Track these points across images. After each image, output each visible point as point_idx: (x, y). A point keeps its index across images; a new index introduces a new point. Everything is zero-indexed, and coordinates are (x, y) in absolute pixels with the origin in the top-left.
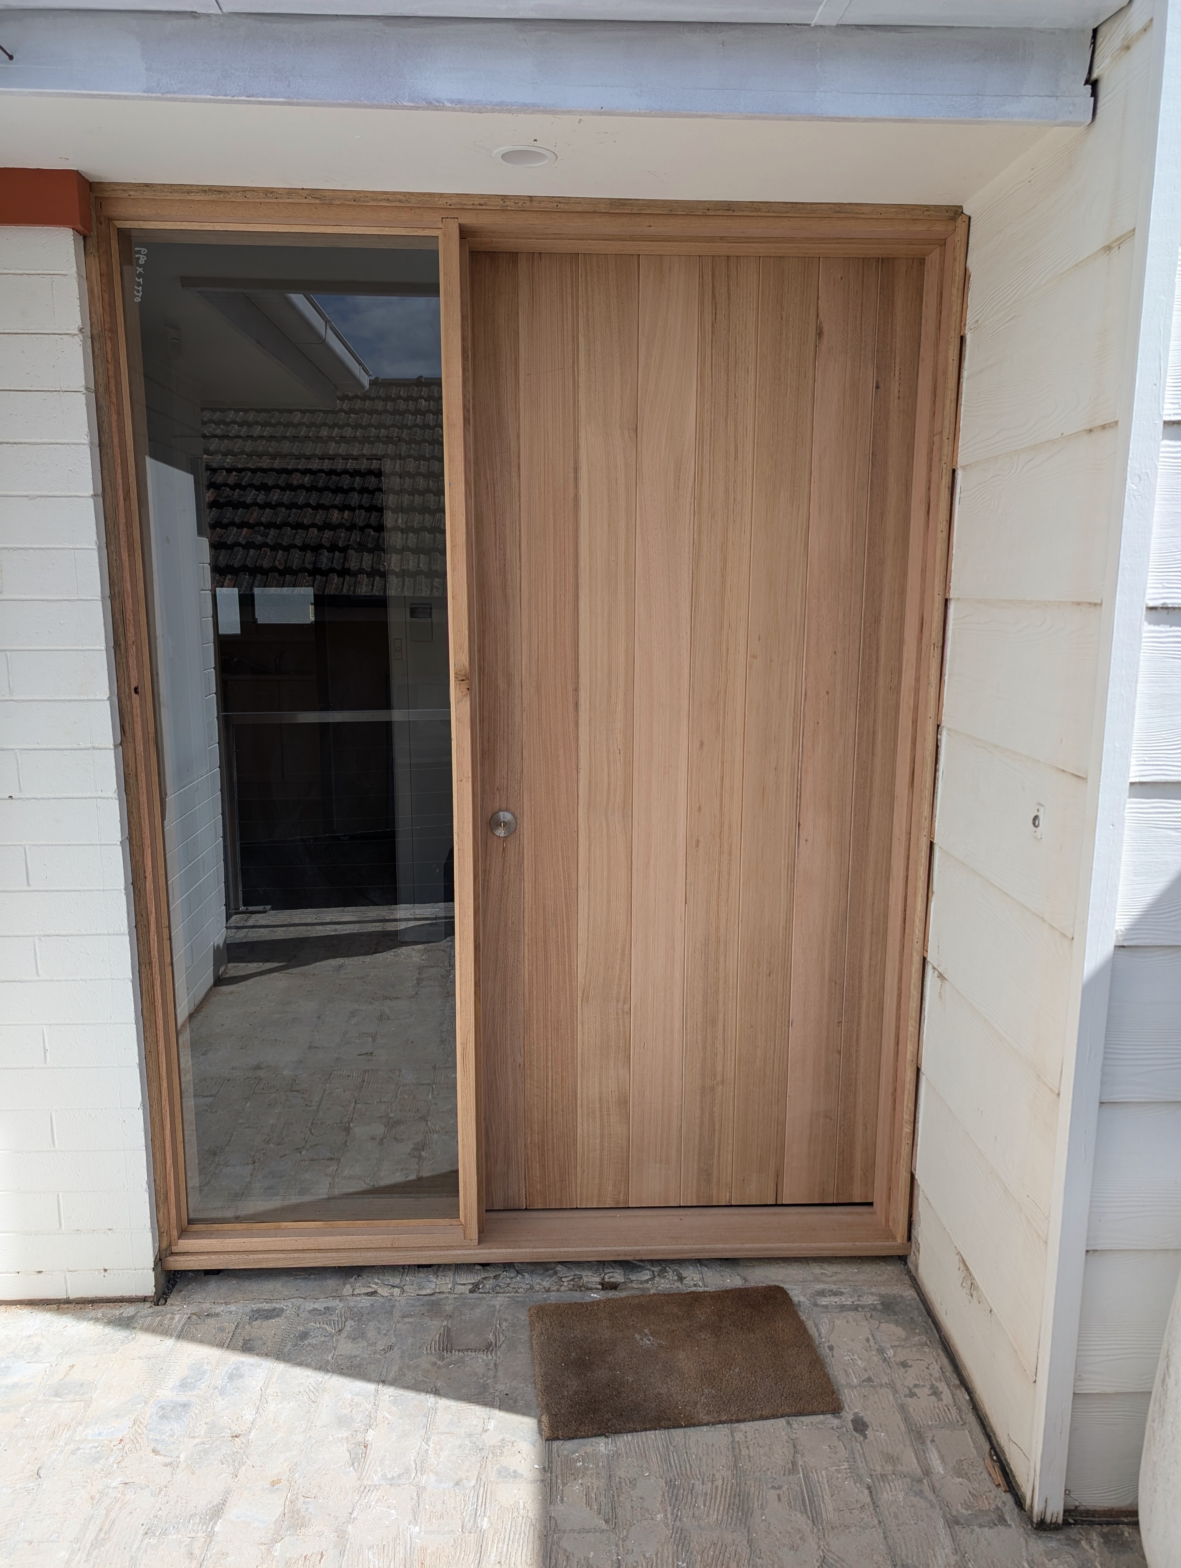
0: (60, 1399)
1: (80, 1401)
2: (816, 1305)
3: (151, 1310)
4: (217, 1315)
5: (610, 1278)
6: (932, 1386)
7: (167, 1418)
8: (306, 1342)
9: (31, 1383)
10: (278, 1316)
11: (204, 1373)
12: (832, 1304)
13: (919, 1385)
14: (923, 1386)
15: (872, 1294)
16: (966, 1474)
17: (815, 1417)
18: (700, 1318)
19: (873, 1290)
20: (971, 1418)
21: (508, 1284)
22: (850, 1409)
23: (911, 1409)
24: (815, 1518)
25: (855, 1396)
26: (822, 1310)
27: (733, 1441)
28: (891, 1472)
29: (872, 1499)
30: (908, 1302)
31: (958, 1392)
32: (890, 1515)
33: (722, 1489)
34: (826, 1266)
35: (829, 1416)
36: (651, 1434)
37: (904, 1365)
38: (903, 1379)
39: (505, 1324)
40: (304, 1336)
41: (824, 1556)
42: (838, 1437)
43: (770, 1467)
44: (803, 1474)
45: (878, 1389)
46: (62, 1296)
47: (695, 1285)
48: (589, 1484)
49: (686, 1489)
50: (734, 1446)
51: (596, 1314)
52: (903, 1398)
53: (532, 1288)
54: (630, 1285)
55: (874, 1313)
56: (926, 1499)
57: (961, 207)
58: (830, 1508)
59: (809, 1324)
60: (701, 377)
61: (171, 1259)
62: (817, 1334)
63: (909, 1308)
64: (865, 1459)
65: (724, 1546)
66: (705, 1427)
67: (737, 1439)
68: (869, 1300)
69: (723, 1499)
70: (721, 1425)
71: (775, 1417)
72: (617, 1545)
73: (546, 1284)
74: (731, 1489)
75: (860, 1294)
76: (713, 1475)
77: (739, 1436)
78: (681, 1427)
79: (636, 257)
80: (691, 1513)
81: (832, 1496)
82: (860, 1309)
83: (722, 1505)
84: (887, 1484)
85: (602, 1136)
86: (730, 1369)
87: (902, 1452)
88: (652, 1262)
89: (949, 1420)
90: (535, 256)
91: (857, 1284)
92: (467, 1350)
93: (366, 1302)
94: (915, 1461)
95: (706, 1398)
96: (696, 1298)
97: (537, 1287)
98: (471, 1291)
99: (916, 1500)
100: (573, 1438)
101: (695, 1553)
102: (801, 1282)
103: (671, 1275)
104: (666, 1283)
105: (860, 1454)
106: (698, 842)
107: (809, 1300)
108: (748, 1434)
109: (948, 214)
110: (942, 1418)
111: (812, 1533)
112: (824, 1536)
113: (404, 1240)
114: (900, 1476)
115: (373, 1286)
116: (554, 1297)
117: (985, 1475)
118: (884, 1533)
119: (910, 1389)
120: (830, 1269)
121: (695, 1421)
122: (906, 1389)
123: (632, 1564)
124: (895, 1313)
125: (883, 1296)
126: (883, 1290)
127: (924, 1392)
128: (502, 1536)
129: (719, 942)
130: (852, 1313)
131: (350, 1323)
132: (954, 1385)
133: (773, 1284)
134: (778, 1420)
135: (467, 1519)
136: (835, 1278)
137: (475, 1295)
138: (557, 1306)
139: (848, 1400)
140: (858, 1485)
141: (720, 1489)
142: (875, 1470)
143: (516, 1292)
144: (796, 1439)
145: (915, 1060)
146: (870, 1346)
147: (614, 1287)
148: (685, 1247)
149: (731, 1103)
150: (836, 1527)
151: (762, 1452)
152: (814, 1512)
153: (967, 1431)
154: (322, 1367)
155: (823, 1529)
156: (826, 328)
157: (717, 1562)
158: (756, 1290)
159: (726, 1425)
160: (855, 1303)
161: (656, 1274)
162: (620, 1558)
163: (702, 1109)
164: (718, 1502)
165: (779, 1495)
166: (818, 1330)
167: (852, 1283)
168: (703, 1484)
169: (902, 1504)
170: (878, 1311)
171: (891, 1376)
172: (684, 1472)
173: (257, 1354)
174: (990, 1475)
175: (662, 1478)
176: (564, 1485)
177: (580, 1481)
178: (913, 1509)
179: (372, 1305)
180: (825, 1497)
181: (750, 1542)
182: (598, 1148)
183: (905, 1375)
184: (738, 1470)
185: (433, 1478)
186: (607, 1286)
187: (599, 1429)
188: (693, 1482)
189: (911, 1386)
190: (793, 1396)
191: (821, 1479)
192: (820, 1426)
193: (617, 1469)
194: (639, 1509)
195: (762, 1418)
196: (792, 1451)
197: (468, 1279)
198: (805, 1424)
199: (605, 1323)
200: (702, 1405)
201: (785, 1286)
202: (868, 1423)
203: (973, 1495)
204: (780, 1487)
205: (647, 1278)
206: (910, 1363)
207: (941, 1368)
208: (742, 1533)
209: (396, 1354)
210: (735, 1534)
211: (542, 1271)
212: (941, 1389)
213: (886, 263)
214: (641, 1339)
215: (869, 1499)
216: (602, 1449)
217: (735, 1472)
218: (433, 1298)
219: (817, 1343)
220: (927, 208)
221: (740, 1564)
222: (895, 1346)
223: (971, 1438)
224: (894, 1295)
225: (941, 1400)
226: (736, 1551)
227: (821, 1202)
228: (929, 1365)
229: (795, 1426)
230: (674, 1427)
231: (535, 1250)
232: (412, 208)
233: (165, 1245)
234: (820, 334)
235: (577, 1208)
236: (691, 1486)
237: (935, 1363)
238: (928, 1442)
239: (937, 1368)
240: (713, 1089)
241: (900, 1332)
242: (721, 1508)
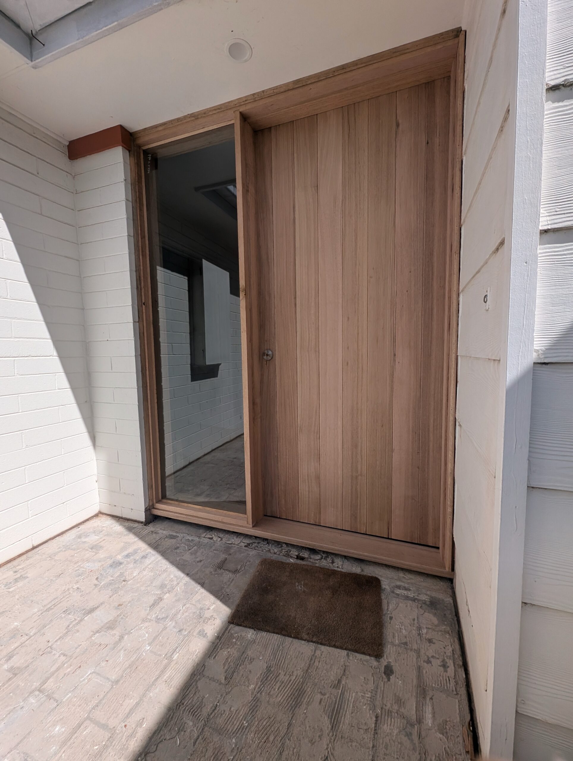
0: (91, 550)
1: (95, 553)
2: (393, 592)
3: (142, 528)
4: (158, 533)
5: (302, 554)
6: (443, 661)
8: (176, 551)
9: (89, 542)
10: (175, 538)
11: (136, 553)
12: (402, 595)
13: (435, 657)
14: (438, 659)
15: (426, 595)
16: (447, 733)
17: (364, 656)
18: (330, 583)
19: (428, 593)
20: (463, 691)
21: (261, 547)
22: (387, 658)
23: (424, 672)
24: (334, 725)
25: (393, 651)
26: (395, 596)
27: (313, 655)
28: (395, 711)
29: (375, 727)
30: (446, 605)
31: (460, 670)
32: (382, 744)
33: (293, 682)
34: (407, 573)
35: (372, 658)
36: (276, 636)
37: (430, 641)
38: (426, 650)
39: (248, 563)
40: (177, 548)
41: (327, 757)
42: (372, 674)
43: (325, 679)
44: (342, 691)
45: (409, 651)
46: (121, 516)
47: (338, 567)
48: (232, 653)
49: (275, 674)
50: (313, 658)
51: (286, 569)
52: (422, 662)
53: (269, 551)
54: (309, 560)
55: (423, 605)
56: (412, 741)
57: (461, 27)
58: (347, 722)
59: (384, 602)
60: (344, 159)
61: (153, 510)
62: (386, 608)
63: (445, 608)
64: (383, 696)
65: (274, 721)
66: (304, 641)
67: (316, 654)
68: (424, 597)
69: (290, 689)
70: (312, 643)
71: (341, 648)
72: (222, 695)
73: (276, 551)
74: (297, 685)
75: (420, 592)
76: (293, 672)
77: (318, 653)
78: (291, 637)
79: (316, 116)
80: (268, 691)
81: (352, 713)
82: (416, 601)
83: (287, 693)
84: (389, 719)
85: (309, 491)
86: (331, 614)
87: (408, 699)
88: (324, 552)
89: (447, 687)
90: (278, 126)
91: (420, 587)
92: (226, 570)
93: (206, 541)
94: (414, 709)
95: (311, 625)
96: (335, 573)
97: (272, 551)
98: (245, 546)
99: (405, 739)
100: (240, 625)
101: (256, 719)
102: (390, 578)
103: (329, 560)
104: (325, 563)
105: (381, 690)
107: (391, 589)
108: (324, 653)
109: (454, 34)
110: (442, 685)
111: (328, 735)
112: (334, 740)
113: (226, 520)
114: (401, 716)
115: (213, 536)
116: (274, 557)
117: (460, 739)
118: (373, 757)
119: (428, 658)
120: (409, 576)
121: (299, 636)
122: (426, 657)
123: (221, 711)
124: (436, 609)
125: (432, 598)
126: (434, 594)
127: (436, 663)
128: (177, 667)
129: (358, 409)
130: (410, 602)
131: (196, 547)
132: (458, 665)
133: (374, 575)
134: (343, 651)
135: (170, 651)
136: (409, 581)
137: (246, 548)
138: (272, 561)
139: (388, 652)
140: (371, 712)
141: (292, 682)
142: (386, 705)
143: (263, 551)
144: (348, 666)
145: (452, 473)
146: (414, 624)
147: (302, 559)
148: (336, 548)
149: (365, 485)
150: (344, 737)
151: (325, 667)
152: (336, 721)
153: (457, 701)
154: (173, 563)
155: (336, 735)
157: (264, 731)
158: (364, 576)
159: (315, 644)
160: (415, 597)
161: (323, 557)
162: (218, 704)
163: (352, 486)
164: (286, 690)
165: (321, 700)
166: (388, 606)
167: (417, 586)
168: (285, 675)
169: (394, 738)
170: (426, 605)
171: (420, 646)
172: (279, 664)
173: (157, 551)
174: (464, 741)
175: (266, 663)
176: (221, 649)
177: (229, 650)
178: (400, 745)
179: (208, 543)
180: (347, 712)
181: (290, 725)
183: (429, 648)
184: (307, 674)
185: (174, 624)
186: (298, 557)
187: (252, 625)
188: (280, 672)
189: (430, 657)
190: (356, 639)
191: (350, 698)
192: (365, 663)
193: (249, 649)
194: (245, 678)
195: (335, 646)
196: (342, 673)
197: (247, 541)
198: (357, 658)
199: (287, 574)
200: (307, 629)
202: (395, 672)
203: (447, 753)
204: (324, 694)
205: (318, 558)
206: (434, 641)
207: (453, 651)
208: (289, 717)
209: (200, 564)
210: (284, 715)
211: (276, 545)
212: (448, 664)
213: (429, 85)
214: (298, 586)
215: (373, 725)
216: (249, 636)
217: (305, 675)
218: (230, 545)
219: (384, 613)
221: (276, 739)
222: (428, 628)
223: (459, 706)
224: (439, 599)
225: (447, 672)
226: (278, 728)
227: (410, 541)
228: (446, 646)
229: (351, 658)
230: (288, 636)
231: (272, 534)
233: (151, 504)
235: (299, 522)
236: (278, 674)
237: (450, 646)
238: (428, 699)
239: (451, 649)
240: (357, 477)
241: (435, 621)
242: (286, 695)
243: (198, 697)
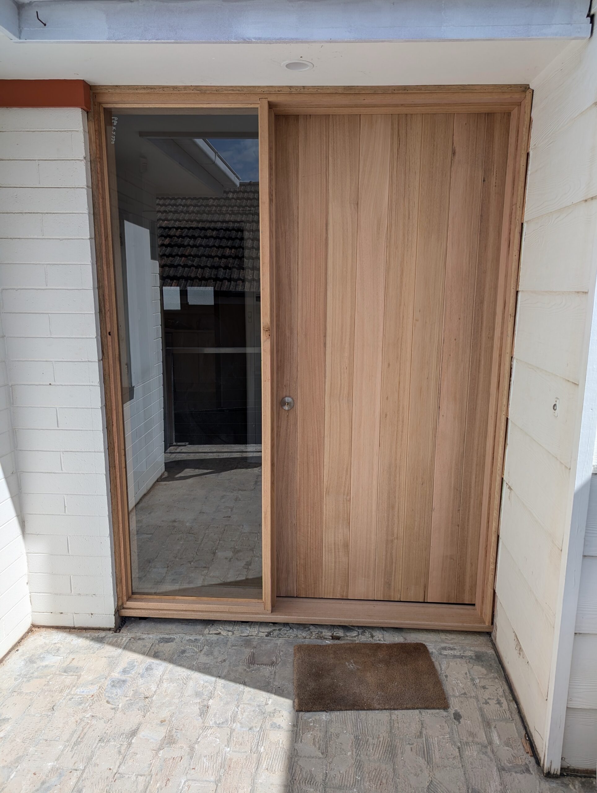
0: (66, 674)
1: (76, 675)
2: (441, 654)
3: (113, 635)
4: (143, 639)
5: (336, 633)
6: (498, 700)
7: (115, 687)
8: (184, 655)
9: (54, 666)
10: (172, 641)
11: (135, 666)
12: (449, 654)
13: (491, 698)
14: (493, 699)
15: (471, 650)
16: (511, 745)
17: (434, 710)
18: (380, 657)
19: (472, 649)
20: (517, 717)
21: (285, 634)
22: (453, 708)
23: (485, 710)
24: (429, 761)
25: (456, 701)
26: (444, 657)
27: (391, 719)
28: (471, 741)
29: (460, 754)
30: (489, 656)
31: (511, 703)
32: (468, 763)
33: (383, 742)
34: (448, 635)
35: (441, 710)
36: (349, 712)
37: (484, 687)
38: (482, 695)
39: (281, 653)
40: (184, 652)
41: (432, 781)
42: (445, 721)
43: (408, 734)
44: (425, 738)
45: (469, 698)
46: (72, 625)
47: (379, 640)
48: (315, 734)
49: (364, 741)
50: (391, 722)
51: (327, 651)
52: (482, 704)
53: (297, 636)
54: (346, 638)
55: (471, 660)
56: (488, 756)
57: (528, 85)
58: (437, 757)
59: (436, 664)
60: (391, 177)
61: (123, 610)
62: (439, 669)
63: (490, 659)
64: (458, 734)
65: (380, 771)
66: (377, 711)
67: (393, 718)
68: (469, 653)
69: (382, 747)
70: (385, 711)
71: (413, 708)
72: (326, 766)
73: (304, 635)
74: (387, 743)
75: (464, 650)
76: (379, 735)
77: (394, 717)
78: (365, 710)
79: (359, 116)
80: (365, 753)
81: (439, 750)
82: (464, 658)
83: (382, 750)
84: (468, 747)
85: (335, 562)
86: (392, 683)
87: (478, 732)
88: (359, 627)
89: (505, 717)
90: (308, 117)
91: (463, 645)
92: (262, 664)
93: (215, 638)
94: (485, 737)
95: (379, 696)
96: (378, 647)
97: (300, 636)
98: (267, 636)
99: (483, 756)
100: (310, 711)
101: (365, 773)
102: (434, 642)
103: (367, 634)
104: (365, 638)
105: (456, 731)
106: (386, 415)
107: (438, 651)
108: (399, 716)
109: (521, 89)
110: (501, 716)
111: (427, 768)
112: (433, 770)
113: (235, 608)
114: (476, 743)
115: (219, 630)
116: (307, 642)
117: (521, 747)
118: (464, 772)
119: (486, 700)
120: (450, 637)
121: (372, 707)
122: (483, 700)
123: (333, 775)
124: (482, 661)
125: (477, 652)
126: (477, 649)
127: (493, 702)
128: (270, 756)
129: (396, 467)
130: (459, 659)
131: (206, 647)
132: (509, 700)
133: (419, 642)
134: (415, 711)
135: (253, 746)
136: (452, 641)
137: (268, 638)
138: (308, 646)
139: (453, 703)
140: (453, 746)
141: (381, 742)
142: (463, 740)
143: (289, 638)
144: (423, 720)
145: (497, 531)
146: (467, 677)
147: (338, 638)
148: (375, 621)
149: (402, 549)
150: (439, 766)
151: (405, 726)
152: (429, 758)
153: (514, 724)
154: (191, 668)
155: (433, 767)
156: (457, 150)
157: (376, 778)
158: (410, 644)
159: (388, 711)
160: (462, 655)
161: (360, 633)
162: (327, 772)
163: (386, 551)
164: (380, 749)
165: (411, 748)
166: (440, 667)
167: (460, 644)
168: (373, 739)
169: (475, 758)
170: (473, 659)
171: (477, 693)
172: (364, 732)
173: (160, 659)
174: (524, 747)
175: (352, 734)
176: (303, 734)
177: (311, 732)
178: (481, 761)
179: (218, 639)
180: (435, 751)
181: (394, 770)
182: (333, 568)
183: (484, 693)
184: (392, 733)
185: (239, 725)
186: (334, 638)
187: (323, 708)
188: (368, 738)
189: (487, 698)
190: (423, 699)
191: (434, 742)
192: (436, 715)
193: (330, 728)
194: (339, 749)
195: (407, 709)
196: (421, 726)
197: (267, 630)
198: (429, 713)
199: (332, 656)
200: (376, 700)
201: (426, 644)
202: (462, 716)
203: (514, 756)
204: (412, 744)
205: (355, 635)
206: (487, 687)
207: (503, 691)
208: (391, 765)
209: (227, 663)
210: (387, 765)
211: (302, 628)
212: (502, 701)
213: (489, 115)
214: (349, 665)
215: (458, 754)
216: (324, 718)
217: (390, 735)
218: (248, 638)
219: (439, 673)
220: (510, 86)
221: (388, 780)
222: (480, 678)
223: (516, 727)
224: (483, 652)
225: (502, 707)
226: (386, 774)
227: (447, 602)
228: (497, 689)
229: (423, 714)
230: (361, 710)
231: (299, 617)
232: (245, 94)
233: (120, 604)
234: (454, 153)
235: (322, 598)
236: (367, 739)
237: (500, 688)
238: (493, 728)
239: (501, 690)
240: (392, 541)
241: (484, 671)
242: (381, 752)
243: (306, 772)
